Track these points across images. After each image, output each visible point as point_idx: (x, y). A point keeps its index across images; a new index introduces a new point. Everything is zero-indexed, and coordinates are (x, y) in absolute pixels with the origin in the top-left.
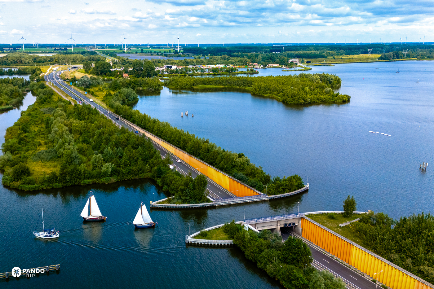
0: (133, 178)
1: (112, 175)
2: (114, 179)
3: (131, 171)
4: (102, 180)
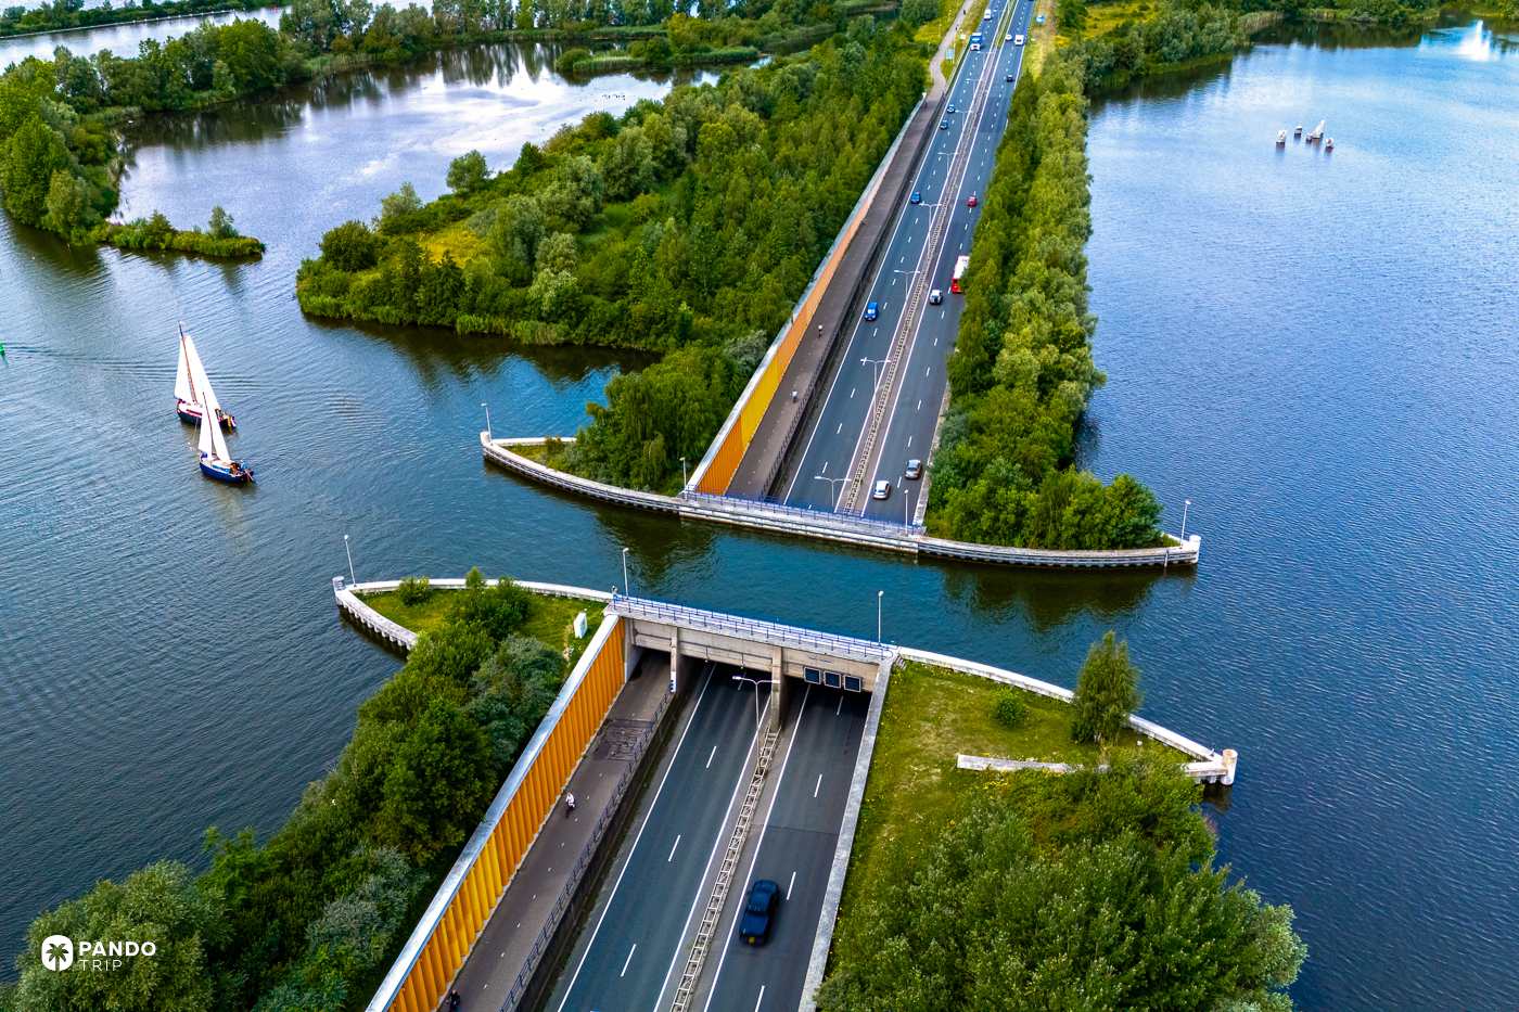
1: (560, 316)
2: (554, 333)
3: (622, 315)
4: (519, 326)
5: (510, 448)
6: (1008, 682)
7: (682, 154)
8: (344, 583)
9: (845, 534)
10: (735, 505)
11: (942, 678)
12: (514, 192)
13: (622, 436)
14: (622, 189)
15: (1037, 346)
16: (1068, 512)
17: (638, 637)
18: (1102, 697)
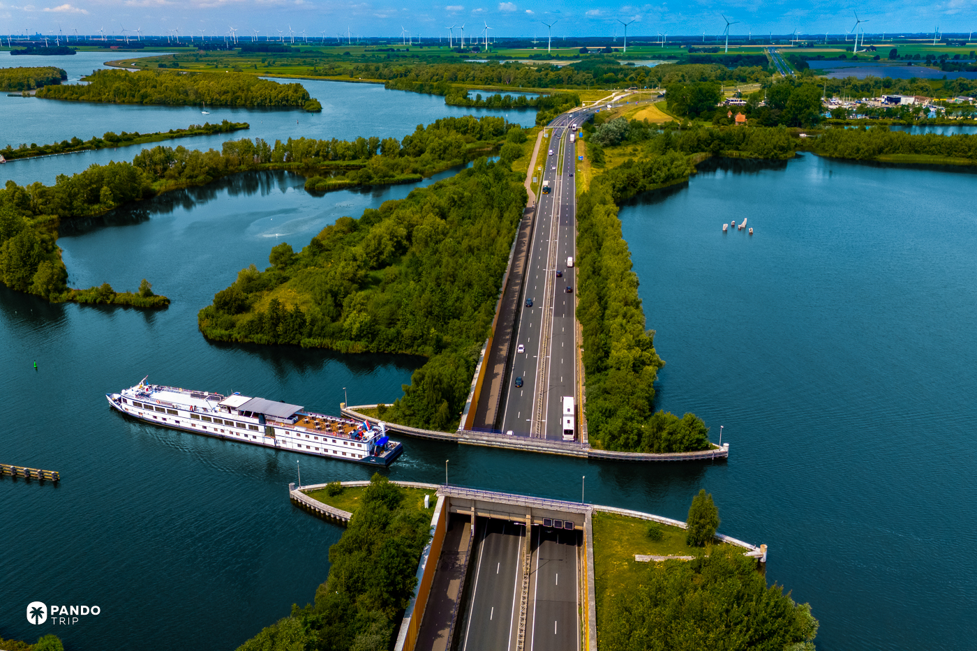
0: (400, 352)
1: (362, 337)
2: (359, 347)
3: (398, 335)
4: (338, 343)
5: (356, 411)
6: (650, 519)
7: (405, 242)
8: (296, 487)
9: (549, 449)
10: (488, 436)
11: (617, 519)
12: (311, 266)
13: (425, 401)
14: (375, 263)
15: (630, 348)
16: (664, 434)
17: (452, 507)
18: (702, 521)
